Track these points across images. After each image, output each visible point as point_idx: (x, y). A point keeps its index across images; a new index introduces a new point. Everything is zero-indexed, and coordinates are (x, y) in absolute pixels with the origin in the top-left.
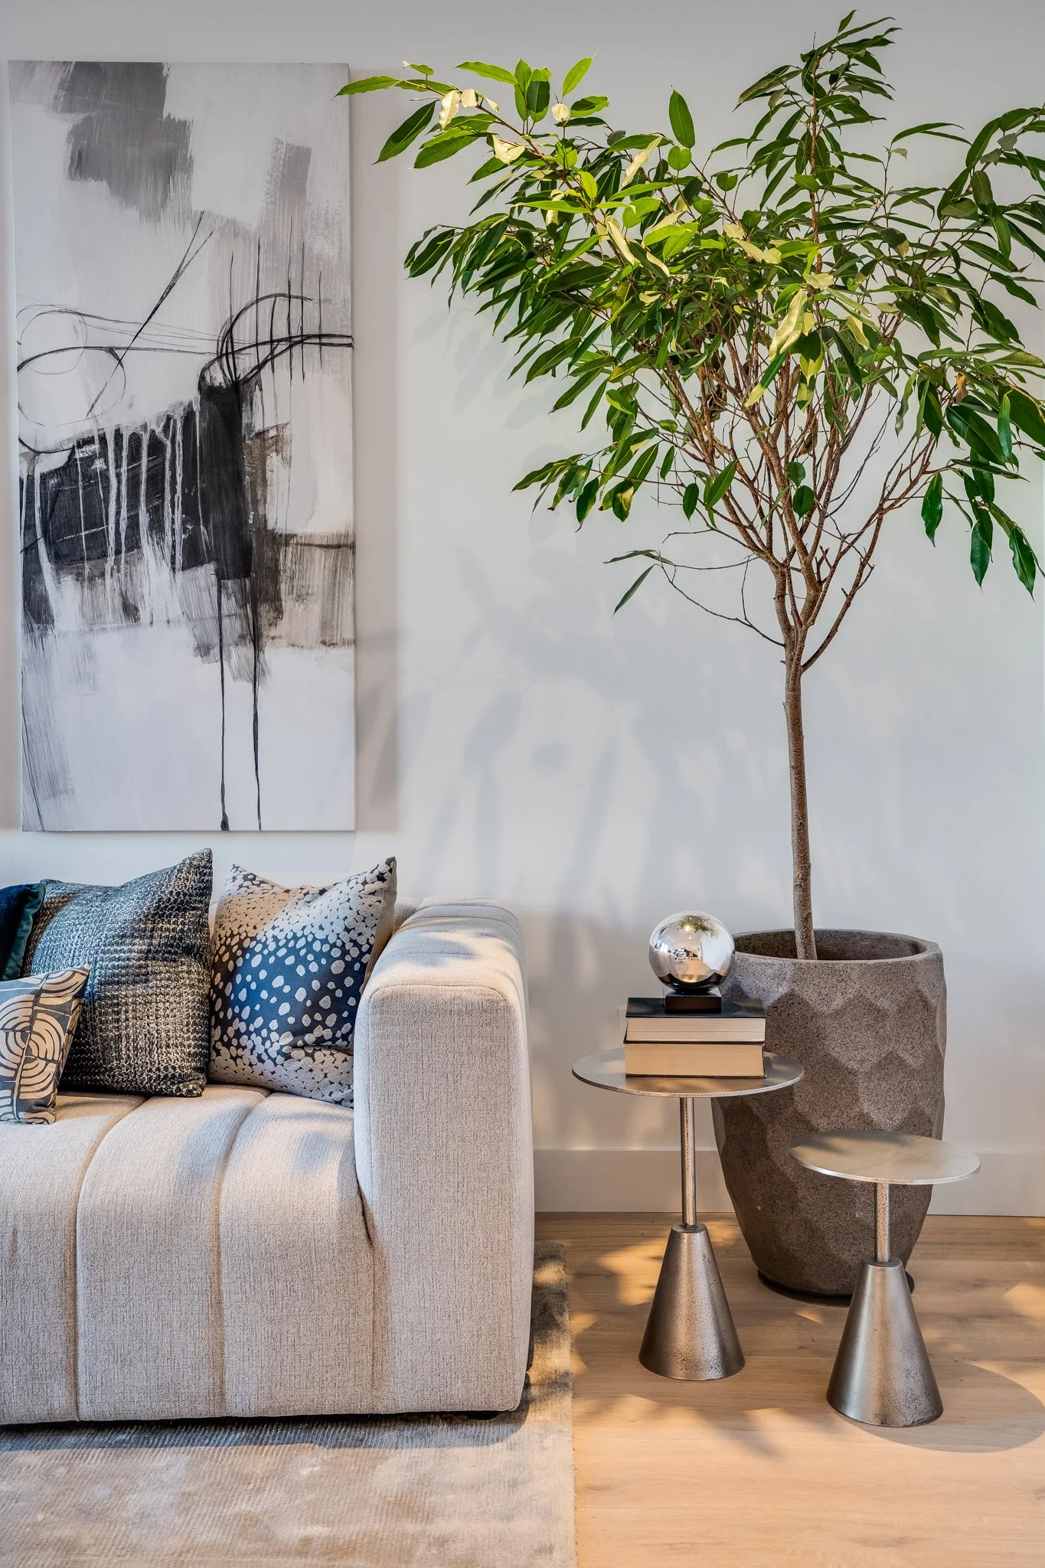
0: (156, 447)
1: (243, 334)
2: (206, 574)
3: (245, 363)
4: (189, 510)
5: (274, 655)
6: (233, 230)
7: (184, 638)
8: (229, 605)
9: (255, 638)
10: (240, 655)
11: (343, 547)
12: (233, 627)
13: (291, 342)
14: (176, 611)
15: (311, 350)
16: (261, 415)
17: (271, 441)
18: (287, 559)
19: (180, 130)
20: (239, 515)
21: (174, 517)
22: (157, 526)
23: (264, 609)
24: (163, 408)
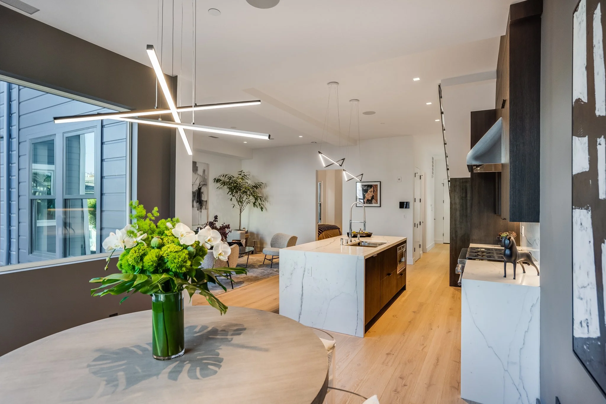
0: (195, 193)
1: (201, 184)
2: (198, 203)
3: (201, 186)
4: (197, 199)
5: (202, 210)
6: (200, 175)
7: (196, 209)
8: (199, 206)
9: (201, 209)
10: (200, 210)
11: (206, 201)
12: (200, 208)
13: (204, 185)
14: (196, 206)
15: (205, 186)
16: (202, 191)
17: (202, 193)
18: (203, 202)
19: (197, 167)
20: (200, 199)
21: (196, 198)
22: (195, 199)
23: (202, 206)
24: (195, 190)
